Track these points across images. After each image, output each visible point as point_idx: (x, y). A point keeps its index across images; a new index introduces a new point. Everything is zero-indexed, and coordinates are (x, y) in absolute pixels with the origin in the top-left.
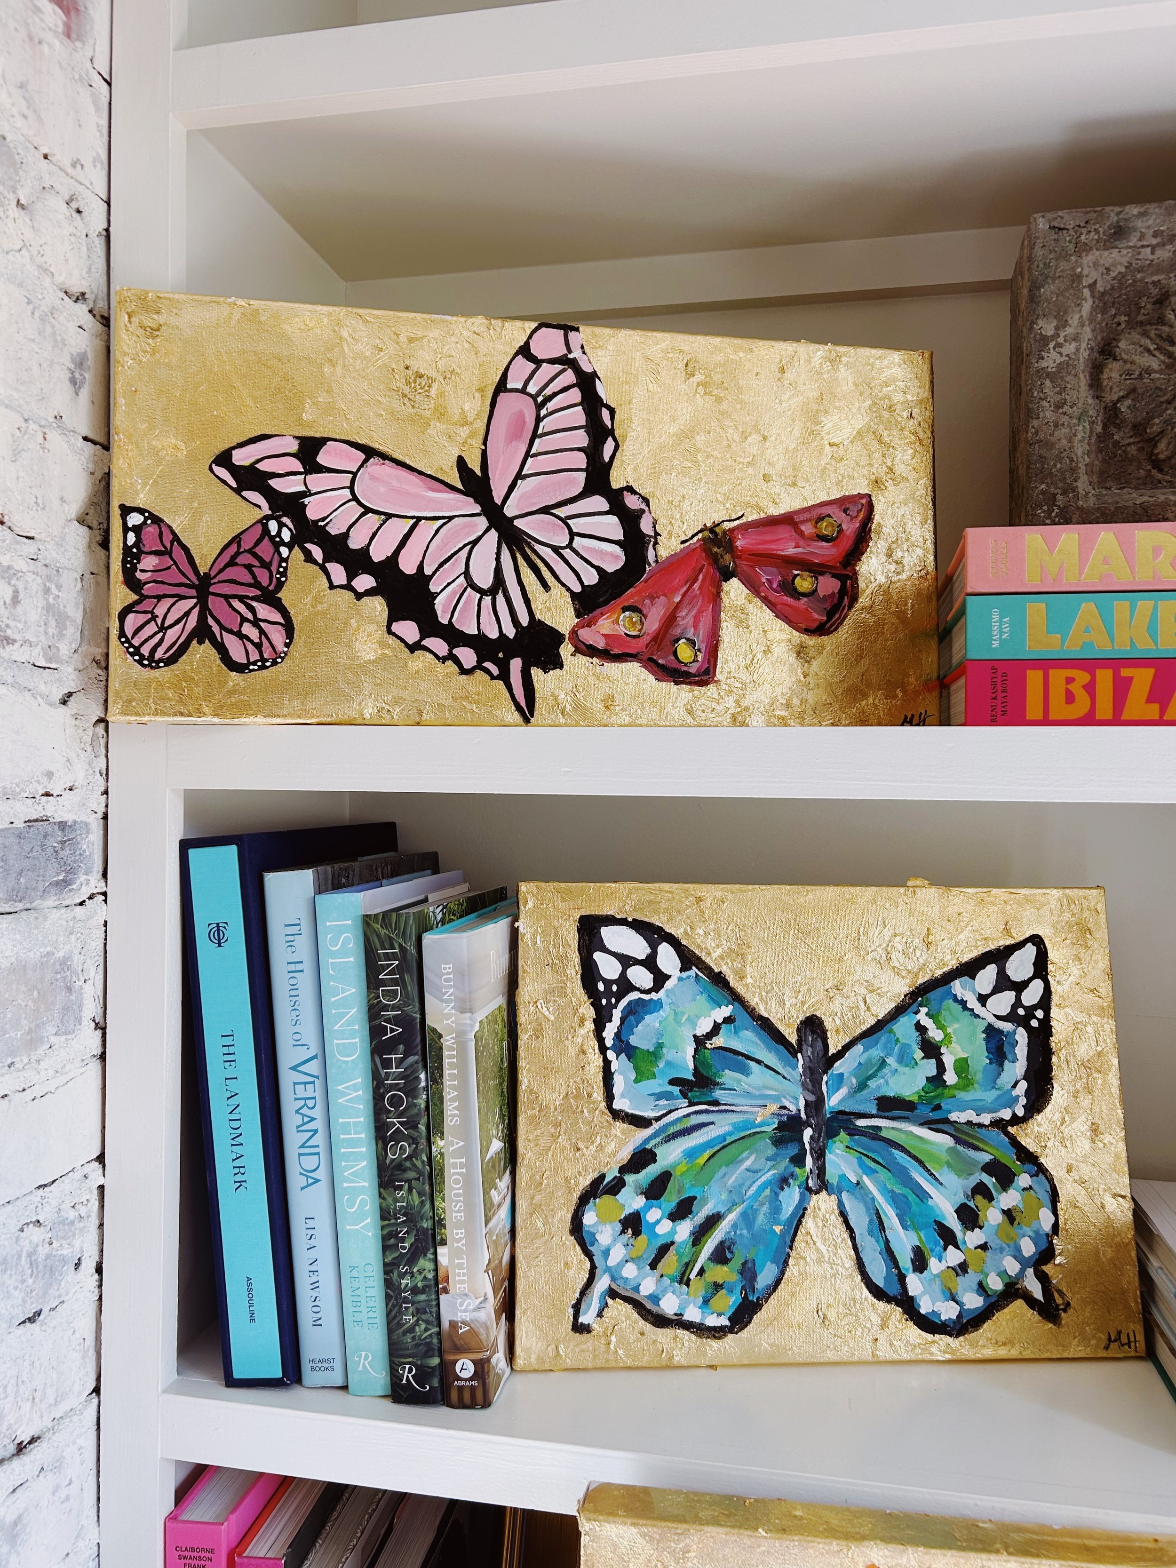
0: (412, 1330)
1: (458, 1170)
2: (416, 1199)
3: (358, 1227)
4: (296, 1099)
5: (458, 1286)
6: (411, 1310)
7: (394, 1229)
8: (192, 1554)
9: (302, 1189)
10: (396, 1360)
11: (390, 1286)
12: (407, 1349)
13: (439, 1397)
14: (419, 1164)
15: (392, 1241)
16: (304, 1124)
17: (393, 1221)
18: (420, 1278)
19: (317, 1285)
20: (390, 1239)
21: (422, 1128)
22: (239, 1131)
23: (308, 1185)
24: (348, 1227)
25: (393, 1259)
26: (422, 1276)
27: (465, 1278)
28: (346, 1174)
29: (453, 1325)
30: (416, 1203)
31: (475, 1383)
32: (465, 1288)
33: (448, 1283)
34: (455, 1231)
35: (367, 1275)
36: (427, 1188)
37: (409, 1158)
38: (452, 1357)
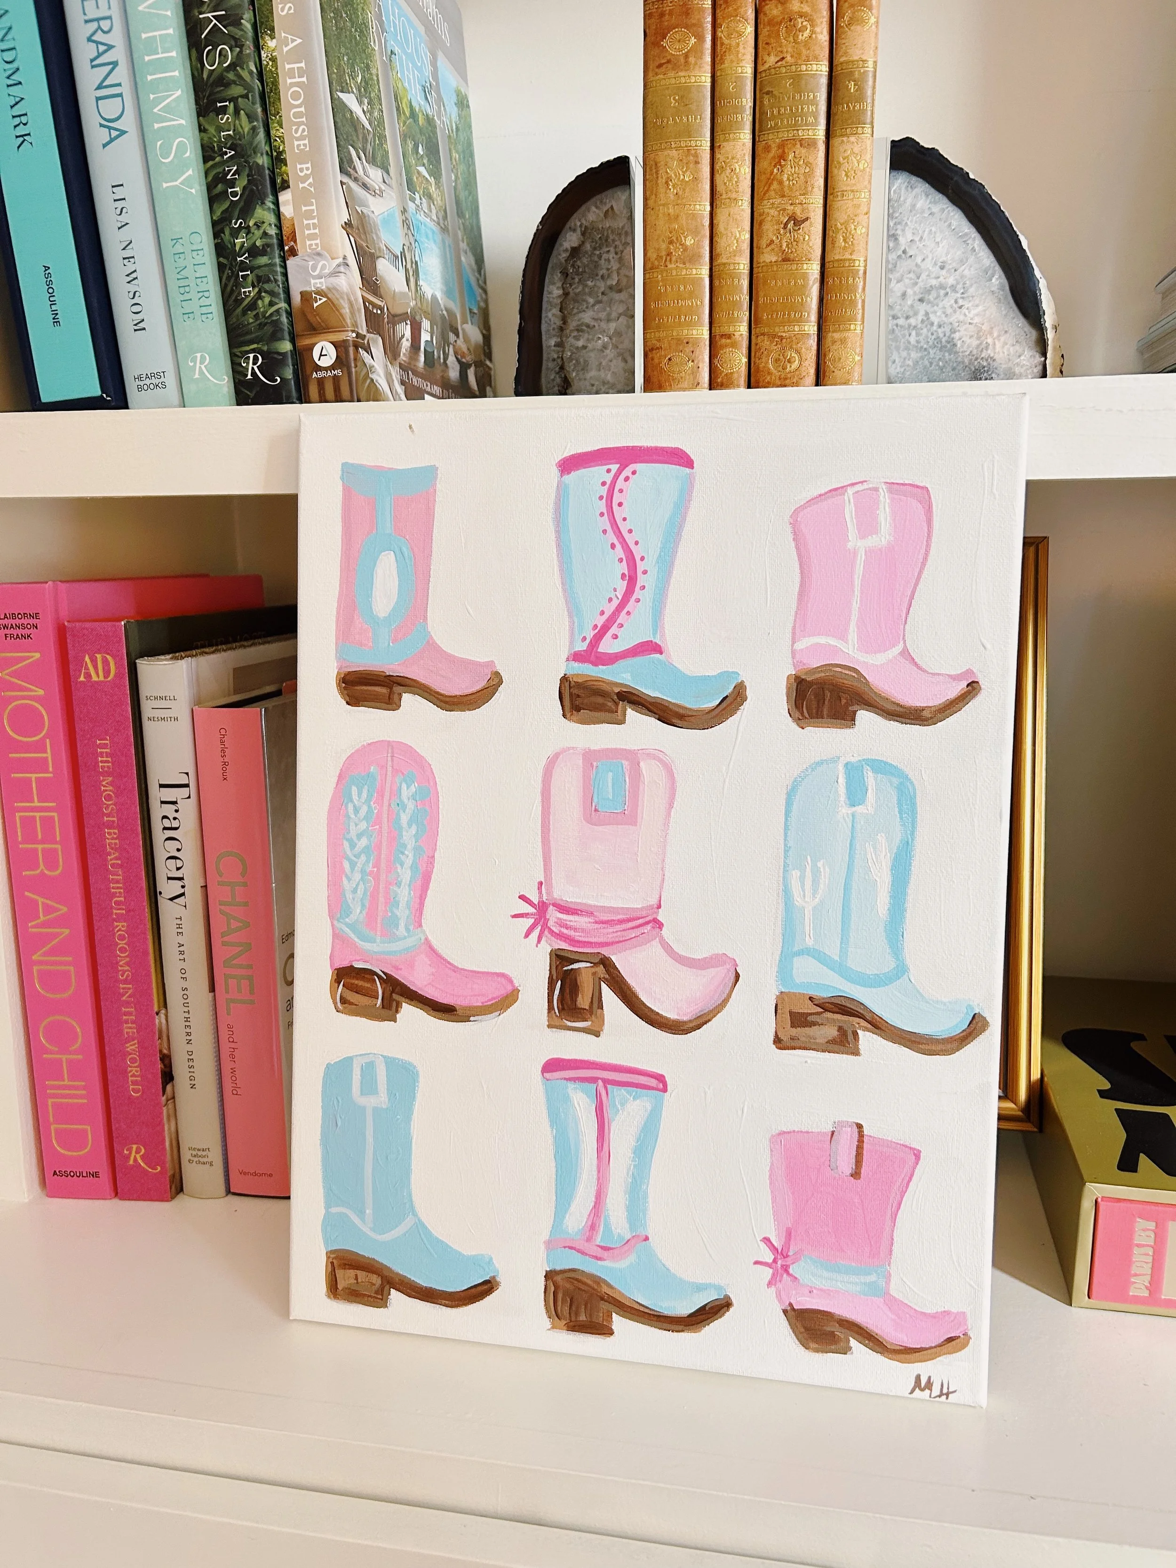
0: (253, 306)
1: (297, 80)
2: (245, 125)
3: (177, 183)
4: (86, 22)
5: (308, 243)
6: (250, 279)
7: (220, 170)
8: (13, 622)
9: (104, 146)
10: (237, 351)
11: (222, 250)
12: (249, 332)
13: (294, 393)
14: (245, 74)
15: (220, 187)
16: (99, 55)
17: (218, 159)
18: (258, 233)
19: (134, 275)
20: (216, 186)
21: (247, 25)
22: (14, 65)
23: (112, 140)
24: (165, 185)
25: (222, 213)
26: (261, 231)
27: (317, 231)
28: (155, 110)
29: (306, 297)
30: (246, 130)
31: (338, 372)
32: (317, 245)
33: (295, 242)
34: (299, 166)
35: (195, 248)
36: (259, 110)
37: (233, 66)
38: (307, 342)
